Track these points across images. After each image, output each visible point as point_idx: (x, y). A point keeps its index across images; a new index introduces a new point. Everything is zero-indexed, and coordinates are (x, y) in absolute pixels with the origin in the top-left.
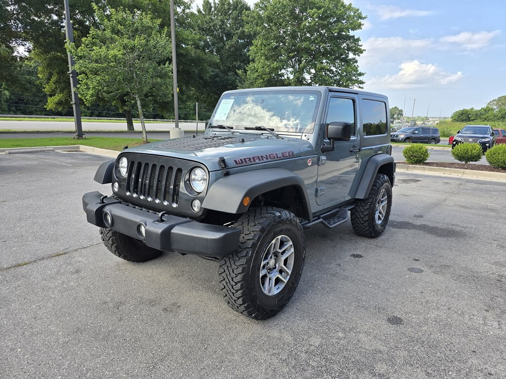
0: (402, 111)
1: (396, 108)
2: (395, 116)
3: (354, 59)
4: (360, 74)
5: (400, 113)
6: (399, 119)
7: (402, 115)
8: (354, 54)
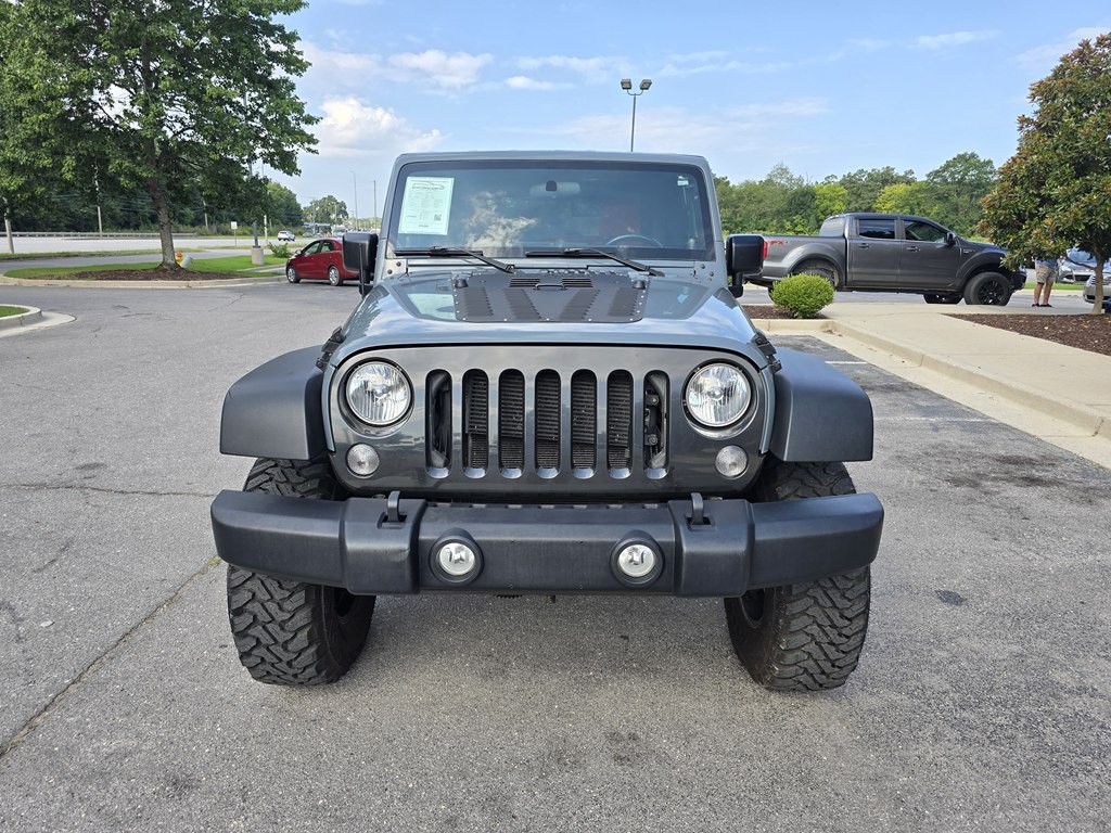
0: (343, 204)
1: (330, 198)
2: (333, 216)
3: (286, 81)
4: (309, 120)
5: (342, 210)
6: (340, 222)
7: (346, 214)
8: (288, 71)
